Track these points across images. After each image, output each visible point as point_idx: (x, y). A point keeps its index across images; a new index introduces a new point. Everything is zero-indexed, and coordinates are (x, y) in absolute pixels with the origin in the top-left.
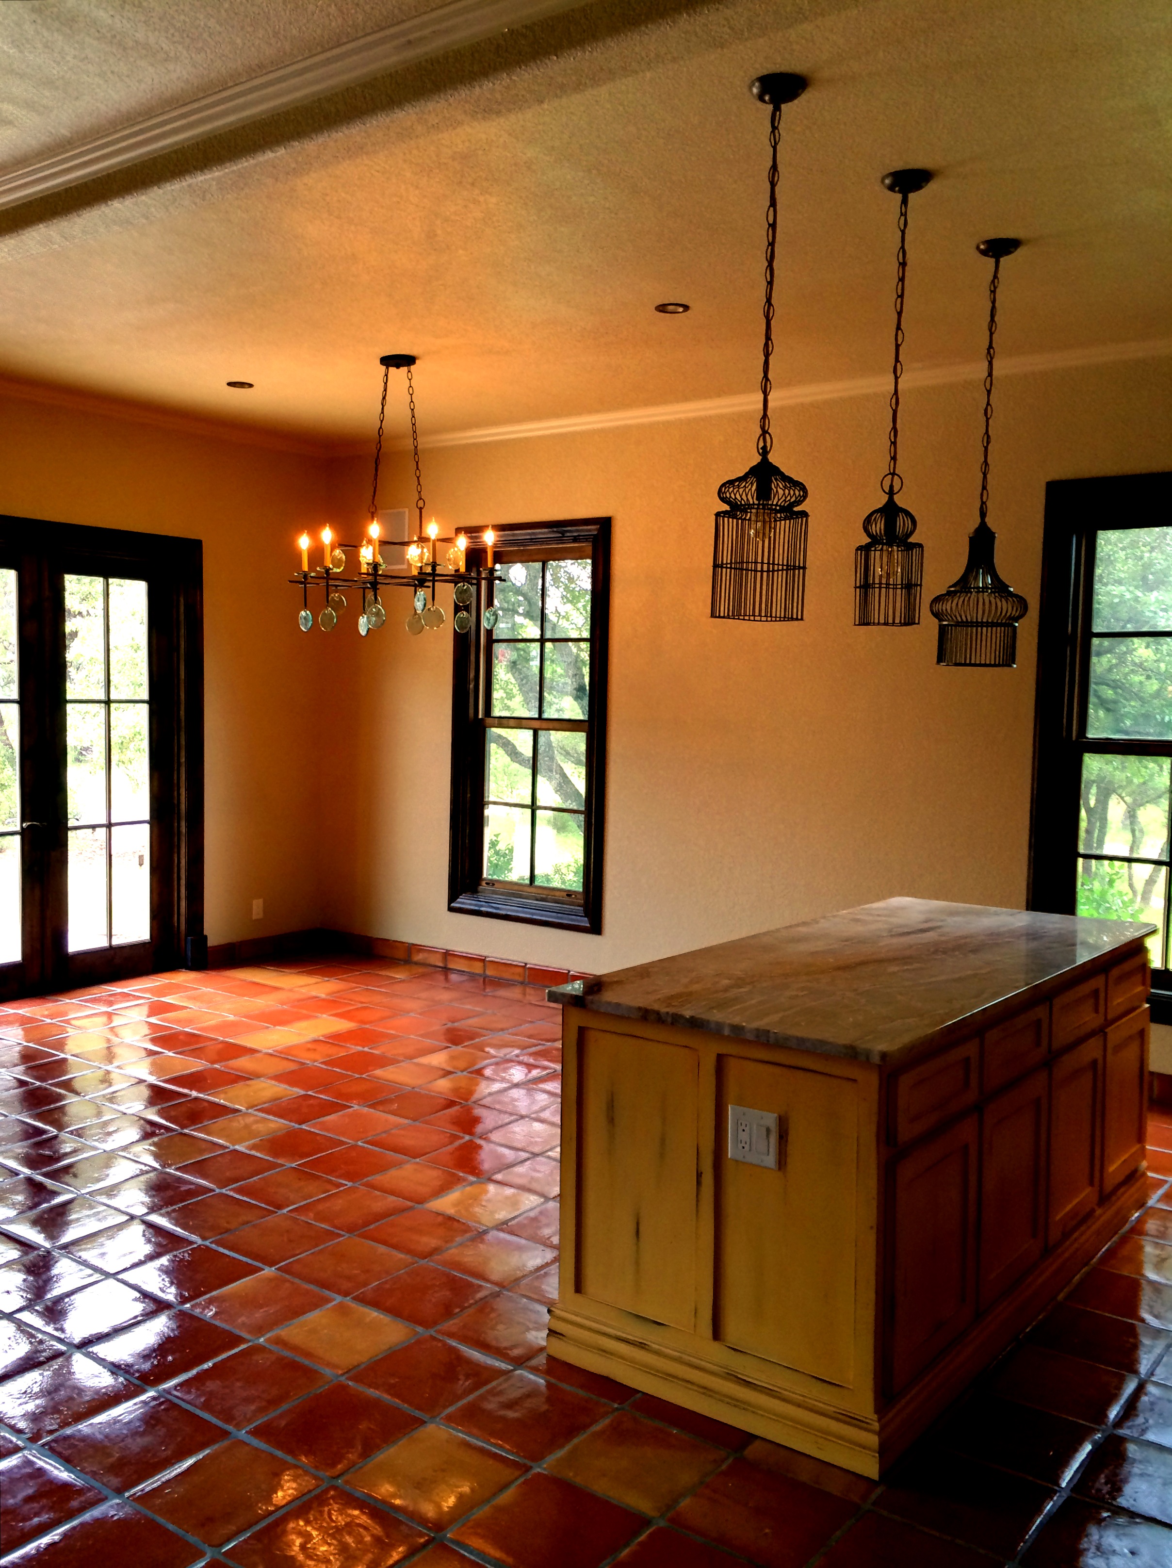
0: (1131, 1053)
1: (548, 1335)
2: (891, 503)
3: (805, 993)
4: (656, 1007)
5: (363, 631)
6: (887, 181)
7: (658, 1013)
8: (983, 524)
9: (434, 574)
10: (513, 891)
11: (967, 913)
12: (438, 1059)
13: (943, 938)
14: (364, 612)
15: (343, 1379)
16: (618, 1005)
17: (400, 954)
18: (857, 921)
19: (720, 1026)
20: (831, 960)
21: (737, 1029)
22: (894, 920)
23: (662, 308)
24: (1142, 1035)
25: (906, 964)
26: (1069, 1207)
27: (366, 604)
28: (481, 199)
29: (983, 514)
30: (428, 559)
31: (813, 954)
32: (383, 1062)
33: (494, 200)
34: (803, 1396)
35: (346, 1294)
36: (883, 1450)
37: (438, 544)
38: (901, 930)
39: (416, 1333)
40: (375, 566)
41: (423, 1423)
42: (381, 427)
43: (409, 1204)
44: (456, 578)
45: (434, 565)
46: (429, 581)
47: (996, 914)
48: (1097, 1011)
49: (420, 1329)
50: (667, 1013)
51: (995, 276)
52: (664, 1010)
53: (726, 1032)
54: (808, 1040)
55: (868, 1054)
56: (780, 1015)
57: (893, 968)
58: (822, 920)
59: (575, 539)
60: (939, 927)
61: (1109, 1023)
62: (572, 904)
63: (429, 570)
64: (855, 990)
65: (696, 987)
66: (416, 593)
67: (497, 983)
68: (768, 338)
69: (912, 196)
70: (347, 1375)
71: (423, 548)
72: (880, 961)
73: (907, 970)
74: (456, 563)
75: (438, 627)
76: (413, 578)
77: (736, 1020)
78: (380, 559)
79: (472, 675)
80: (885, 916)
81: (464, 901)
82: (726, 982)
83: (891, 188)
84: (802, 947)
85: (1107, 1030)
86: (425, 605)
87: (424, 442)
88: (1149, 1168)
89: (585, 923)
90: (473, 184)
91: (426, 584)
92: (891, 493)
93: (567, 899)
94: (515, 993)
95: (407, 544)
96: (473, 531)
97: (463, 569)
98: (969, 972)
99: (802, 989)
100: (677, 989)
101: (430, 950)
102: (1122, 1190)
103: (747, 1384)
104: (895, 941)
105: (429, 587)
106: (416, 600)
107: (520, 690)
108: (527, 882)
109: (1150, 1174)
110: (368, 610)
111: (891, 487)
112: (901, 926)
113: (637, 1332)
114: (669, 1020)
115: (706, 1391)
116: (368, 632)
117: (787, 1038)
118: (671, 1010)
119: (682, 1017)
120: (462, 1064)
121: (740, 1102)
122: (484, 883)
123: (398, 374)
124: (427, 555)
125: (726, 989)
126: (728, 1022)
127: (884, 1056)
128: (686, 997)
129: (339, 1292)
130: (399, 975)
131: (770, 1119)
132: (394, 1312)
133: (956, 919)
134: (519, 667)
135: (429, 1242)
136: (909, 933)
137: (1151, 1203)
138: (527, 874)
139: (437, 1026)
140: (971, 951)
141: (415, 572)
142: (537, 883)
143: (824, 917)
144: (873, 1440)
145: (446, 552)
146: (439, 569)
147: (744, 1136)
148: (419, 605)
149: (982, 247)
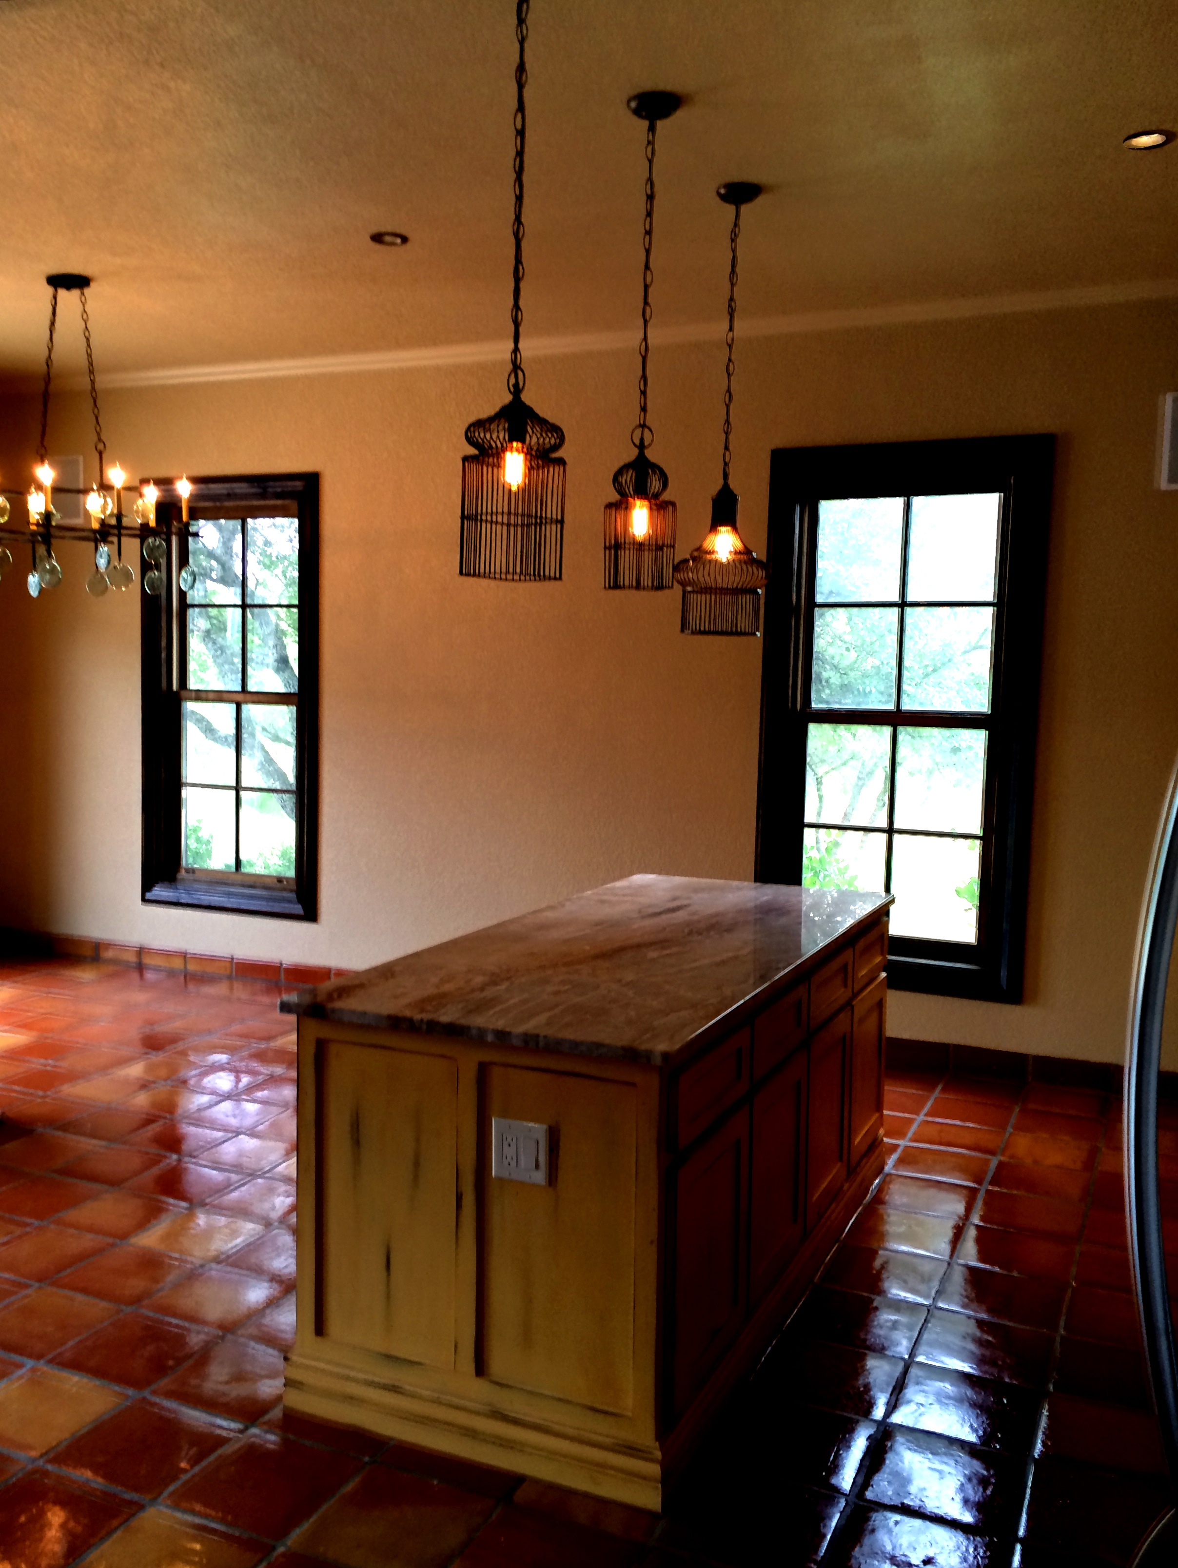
0: (871, 1024)
1: (285, 1385)
2: (641, 457)
3: (566, 987)
4: (408, 1013)
5: (34, 592)
6: (633, 104)
7: (410, 1021)
8: (726, 486)
9: (119, 525)
10: (216, 879)
11: (710, 889)
12: (136, 1070)
13: (696, 918)
14: (34, 568)
15: (41, 1463)
16: (364, 1014)
17: (89, 953)
18: (602, 902)
19: (482, 1032)
20: (588, 948)
21: (502, 1036)
22: (641, 900)
23: (378, 238)
24: (880, 1006)
25: (664, 948)
26: (824, 1186)
27: (37, 561)
28: (172, 85)
29: (726, 476)
30: (112, 512)
31: (566, 941)
32: (72, 1077)
33: (187, 87)
34: (578, 1429)
35: (39, 1357)
36: (666, 1480)
37: (123, 493)
38: (651, 911)
39: (127, 1397)
40: (47, 516)
41: (141, 1507)
42: (50, 357)
43: (110, 1240)
44: (144, 531)
45: (119, 517)
46: (114, 535)
47: (739, 889)
48: (846, 986)
49: (130, 1392)
50: (422, 1020)
51: (736, 225)
52: (417, 1017)
53: (490, 1038)
54: (582, 1043)
55: (649, 1054)
56: (547, 1015)
57: (652, 954)
58: (568, 903)
59: (278, 496)
60: (686, 906)
61: (855, 995)
62: (284, 889)
63: (113, 521)
64: (620, 981)
65: (448, 987)
66: (96, 549)
67: (202, 979)
68: (518, 261)
69: (660, 124)
70: (45, 1458)
71: (105, 497)
72: (638, 946)
73: (667, 955)
74: (144, 516)
75: (126, 587)
76: (94, 531)
77: (500, 1024)
78: (51, 508)
79: (164, 643)
80: (631, 895)
81: (158, 892)
82: (479, 980)
83: (637, 112)
84: (555, 934)
85: (854, 1003)
86: (109, 562)
87: (103, 381)
88: (887, 1135)
89: (298, 909)
90: (162, 65)
91: (111, 539)
92: (641, 447)
93: (279, 885)
94: (220, 989)
95: (86, 491)
96: (164, 483)
97: (152, 523)
98: (730, 954)
99: (563, 982)
100: (429, 990)
101: (123, 947)
102: (864, 1162)
103: (516, 1422)
104: (648, 922)
105: (112, 543)
106: (98, 556)
107: (215, 661)
108: (234, 869)
109: (885, 1140)
110: (39, 568)
111: (642, 439)
112: (650, 906)
113: (387, 1374)
114: (424, 1027)
115: (470, 1433)
116: (40, 592)
117: (559, 1042)
118: (426, 1016)
119: (438, 1023)
120: (163, 1072)
121: (505, 1114)
122: (183, 872)
123: (68, 298)
124: (111, 507)
125: (482, 989)
126: (491, 1027)
127: (666, 1056)
128: (440, 999)
129: (30, 1356)
130: (86, 975)
131: (538, 1130)
132: (98, 1372)
133: (700, 895)
134: (213, 636)
135: (136, 1285)
136: (660, 914)
137: (887, 1169)
138: (232, 862)
139: (134, 1031)
140: (726, 931)
141: (95, 525)
142: (245, 869)
143: (569, 900)
144: (654, 1469)
145: (135, 502)
146: (126, 522)
147: (510, 1152)
148: (102, 562)
149: (722, 191)
